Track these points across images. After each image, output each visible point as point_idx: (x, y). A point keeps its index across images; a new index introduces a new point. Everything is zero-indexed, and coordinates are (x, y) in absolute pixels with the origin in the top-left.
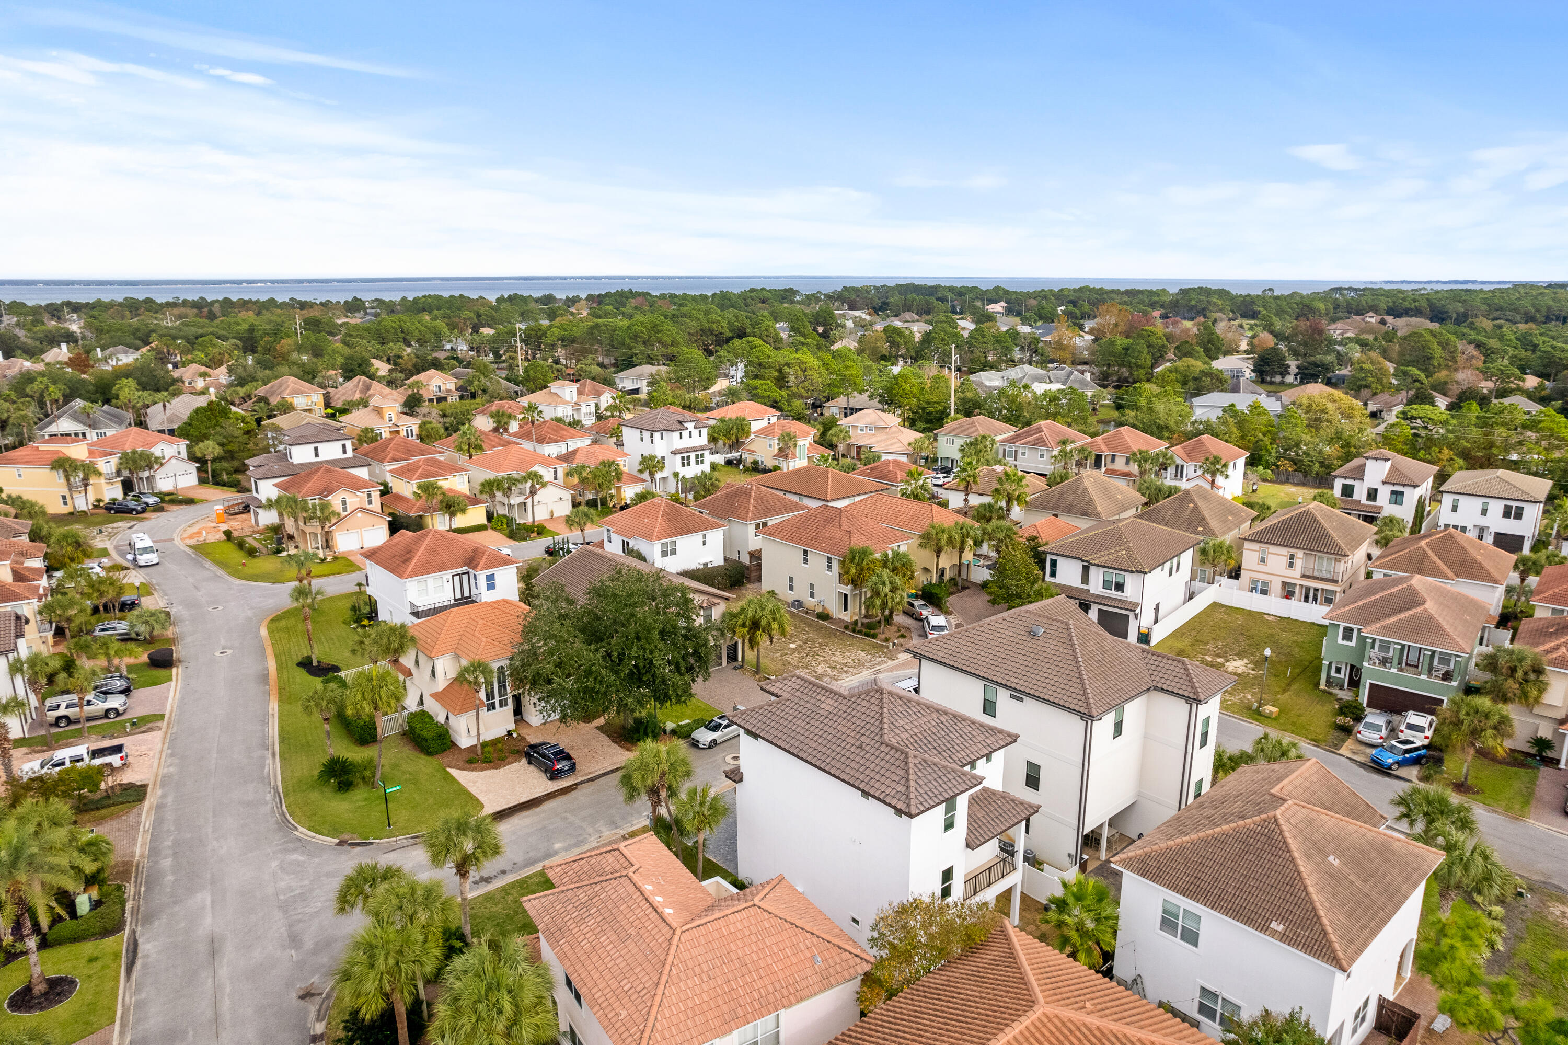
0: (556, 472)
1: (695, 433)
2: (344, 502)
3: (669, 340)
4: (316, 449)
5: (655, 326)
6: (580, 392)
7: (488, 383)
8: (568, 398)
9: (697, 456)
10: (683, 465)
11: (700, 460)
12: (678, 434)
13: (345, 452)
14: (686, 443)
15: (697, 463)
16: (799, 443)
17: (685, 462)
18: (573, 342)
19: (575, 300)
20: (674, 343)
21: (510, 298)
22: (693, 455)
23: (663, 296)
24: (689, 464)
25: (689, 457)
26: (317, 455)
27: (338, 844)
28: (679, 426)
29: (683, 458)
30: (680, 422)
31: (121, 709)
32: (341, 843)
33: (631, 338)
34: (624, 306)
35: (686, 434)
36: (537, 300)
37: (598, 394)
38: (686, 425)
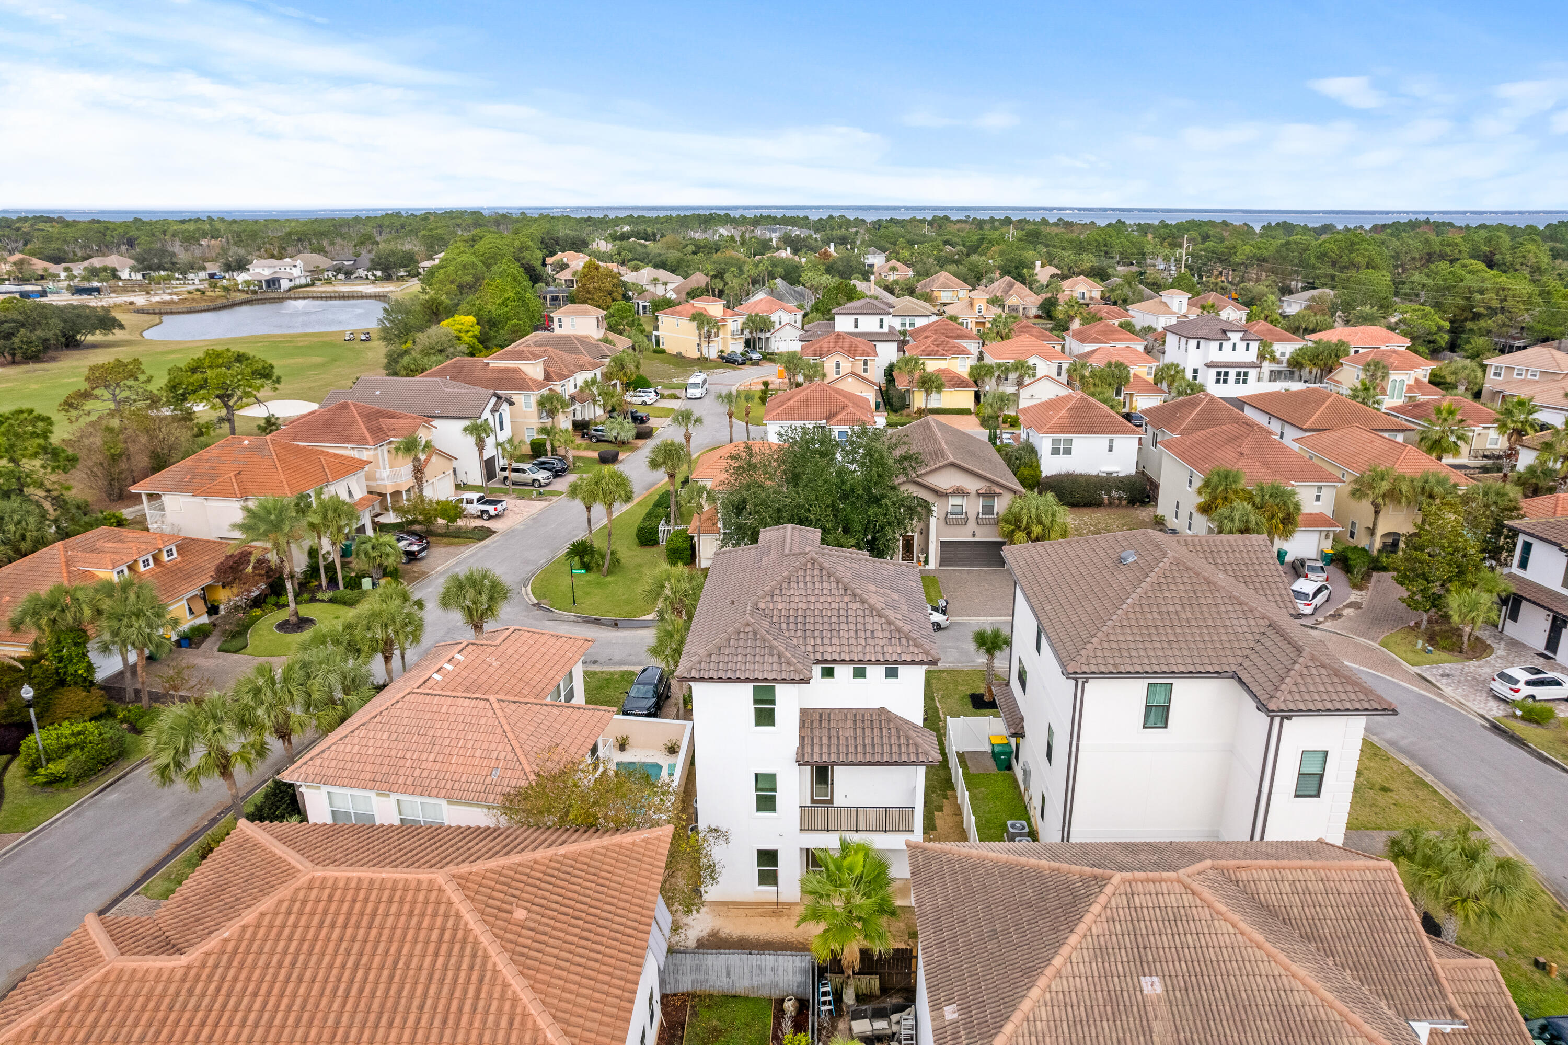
0: (1060, 368)
1: (1241, 346)
2: (838, 366)
4: (856, 320)
6: (1193, 303)
7: (1130, 294)
8: (1175, 308)
9: (1239, 374)
10: (1218, 381)
11: (1242, 378)
12: (1217, 344)
13: (881, 326)
14: (1227, 355)
15: (1237, 381)
16: (1392, 377)
17: (1222, 378)
22: (1232, 373)
24: (1225, 381)
25: (1226, 374)
26: (856, 326)
27: (534, 605)
28: (1220, 335)
29: (1219, 374)
30: (1224, 332)
31: (543, 482)
32: (538, 606)
33: (1318, 258)
35: (1227, 345)
38: (1229, 334)
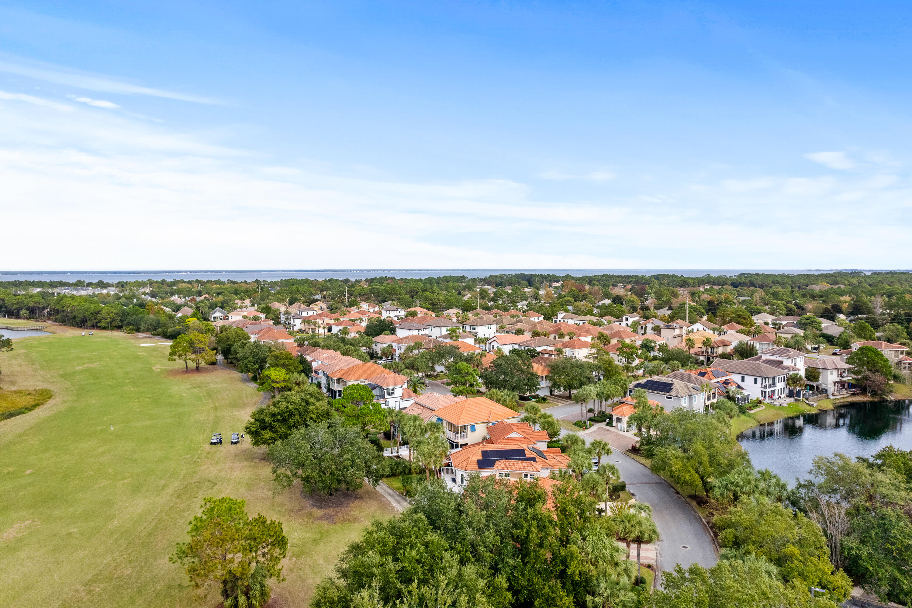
3: (398, 293)
5: (394, 288)
6: (369, 306)
18: (364, 295)
19: (360, 281)
20: (400, 294)
21: (329, 280)
23: (401, 280)
34: (383, 283)
36: (342, 281)
37: (374, 307)
